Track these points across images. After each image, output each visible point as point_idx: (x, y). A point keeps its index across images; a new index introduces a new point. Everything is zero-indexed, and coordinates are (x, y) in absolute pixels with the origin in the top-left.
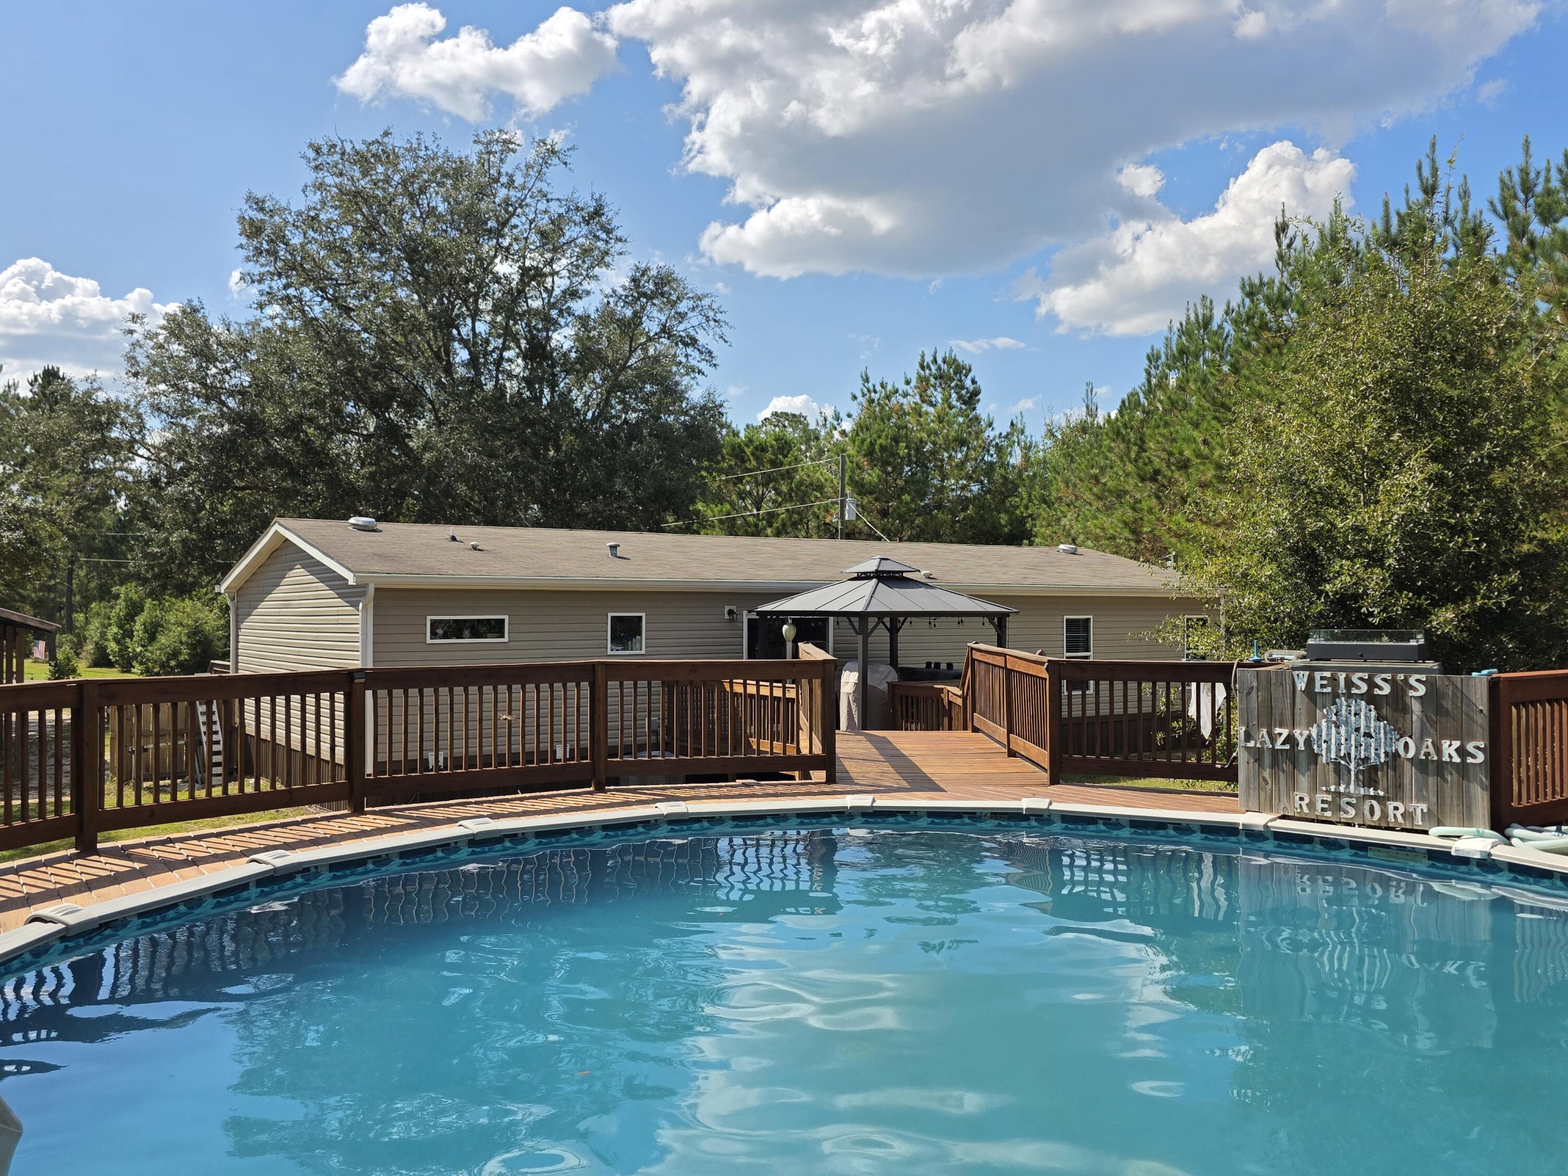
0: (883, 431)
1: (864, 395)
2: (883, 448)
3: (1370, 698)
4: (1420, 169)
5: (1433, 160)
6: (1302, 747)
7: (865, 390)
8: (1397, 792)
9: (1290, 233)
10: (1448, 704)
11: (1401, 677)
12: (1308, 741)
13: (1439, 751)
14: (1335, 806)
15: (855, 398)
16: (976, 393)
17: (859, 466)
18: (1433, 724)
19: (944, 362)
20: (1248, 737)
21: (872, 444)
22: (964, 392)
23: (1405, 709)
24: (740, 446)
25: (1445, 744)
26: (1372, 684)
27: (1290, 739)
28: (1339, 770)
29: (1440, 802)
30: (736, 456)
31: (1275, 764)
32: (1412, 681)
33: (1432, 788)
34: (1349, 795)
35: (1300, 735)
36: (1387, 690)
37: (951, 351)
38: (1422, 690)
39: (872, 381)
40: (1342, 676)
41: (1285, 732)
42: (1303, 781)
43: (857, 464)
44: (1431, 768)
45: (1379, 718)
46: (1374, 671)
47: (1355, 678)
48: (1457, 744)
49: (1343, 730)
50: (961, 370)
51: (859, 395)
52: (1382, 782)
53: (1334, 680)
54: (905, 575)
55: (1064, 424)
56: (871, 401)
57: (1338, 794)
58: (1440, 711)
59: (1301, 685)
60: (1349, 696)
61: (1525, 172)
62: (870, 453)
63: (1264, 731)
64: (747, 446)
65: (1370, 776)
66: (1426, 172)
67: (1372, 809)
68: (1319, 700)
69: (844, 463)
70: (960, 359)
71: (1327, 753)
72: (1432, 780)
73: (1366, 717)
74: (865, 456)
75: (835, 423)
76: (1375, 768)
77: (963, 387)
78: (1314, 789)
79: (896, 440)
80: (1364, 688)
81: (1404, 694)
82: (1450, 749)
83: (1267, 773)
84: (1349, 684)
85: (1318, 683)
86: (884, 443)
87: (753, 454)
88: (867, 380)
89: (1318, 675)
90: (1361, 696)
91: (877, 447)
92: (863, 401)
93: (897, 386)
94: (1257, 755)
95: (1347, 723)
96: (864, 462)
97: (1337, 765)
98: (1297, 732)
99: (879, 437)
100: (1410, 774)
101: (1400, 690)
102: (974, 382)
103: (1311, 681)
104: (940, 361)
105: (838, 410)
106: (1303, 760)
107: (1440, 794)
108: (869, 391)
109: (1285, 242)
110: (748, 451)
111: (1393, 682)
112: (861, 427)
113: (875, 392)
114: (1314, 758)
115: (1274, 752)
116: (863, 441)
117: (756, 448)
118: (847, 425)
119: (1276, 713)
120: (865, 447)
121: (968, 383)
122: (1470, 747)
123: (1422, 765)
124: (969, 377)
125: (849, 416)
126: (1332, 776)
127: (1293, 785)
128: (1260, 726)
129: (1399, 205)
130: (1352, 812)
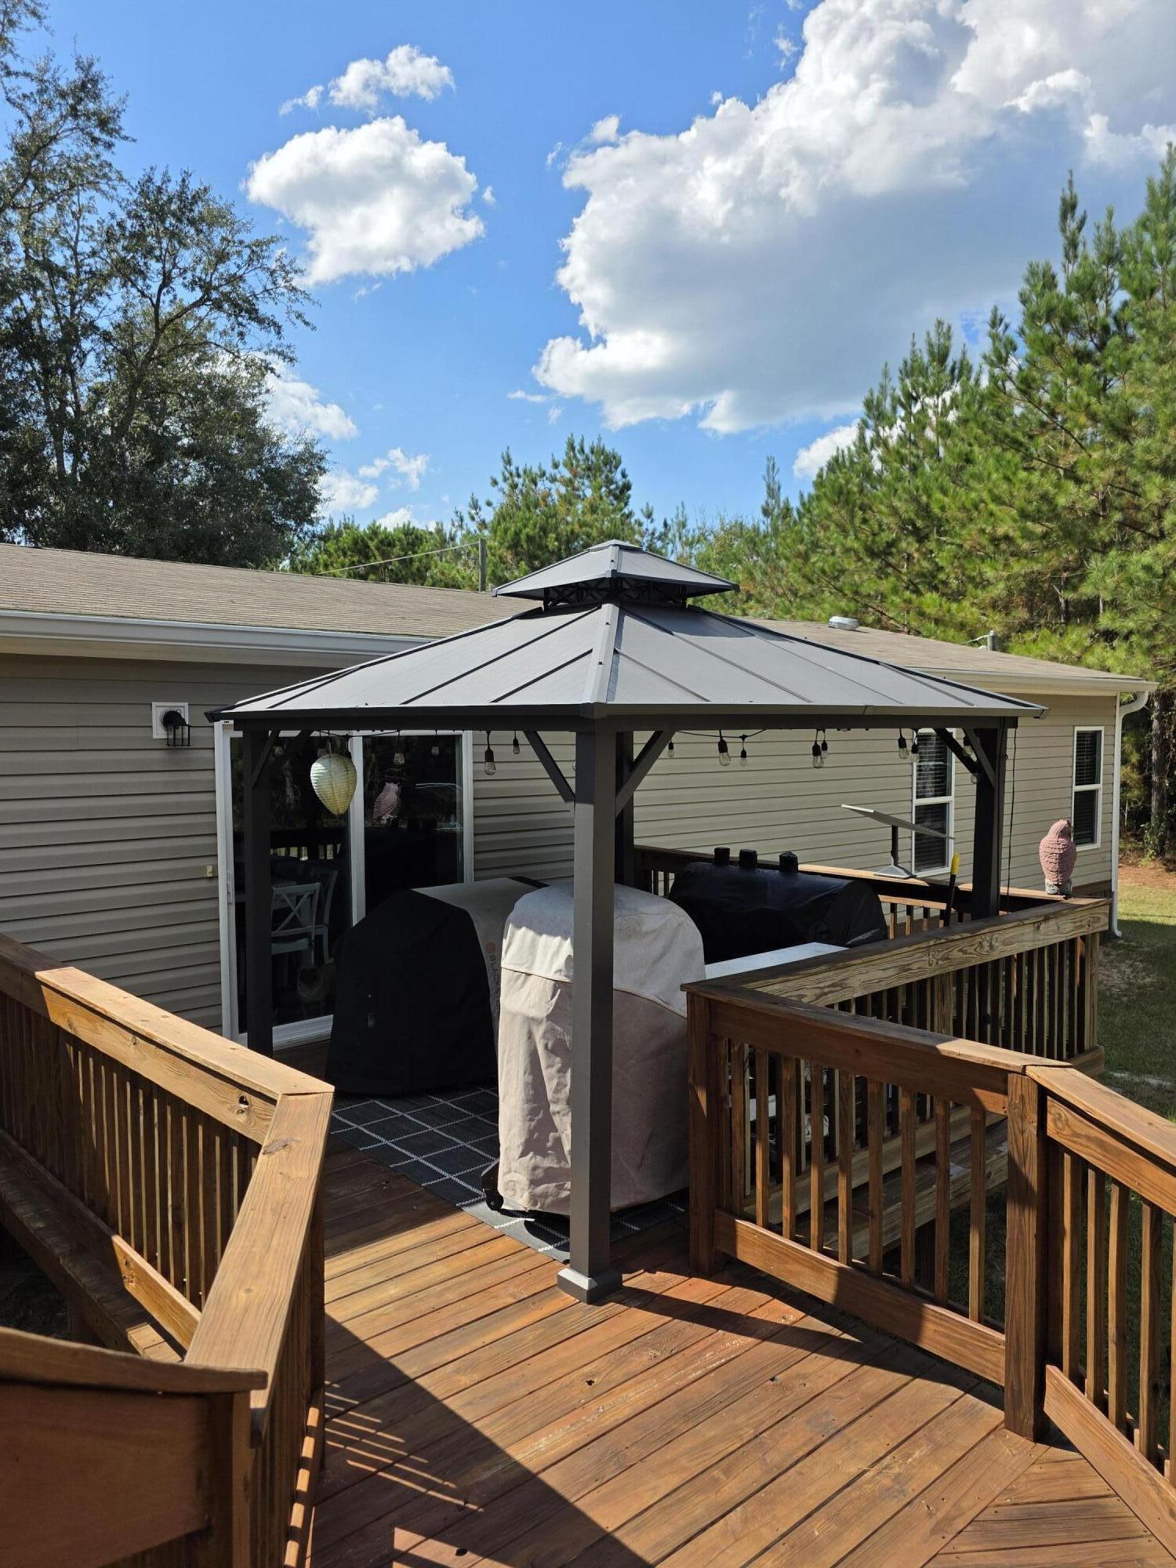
0: (528, 520)
1: (505, 480)
2: (530, 539)
7: (508, 475)
9: (1079, 213)
15: (495, 483)
16: (627, 487)
17: (502, 560)
19: (592, 452)
21: (517, 534)
22: (613, 487)
24: (363, 540)
30: (359, 552)
37: (600, 439)
39: (515, 464)
43: (500, 558)
50: (611, 461)
51: (500, 479)
55: (717, 527)
56: (514, 486)
62: (515, 546)
64: (371, 539)
69: (484, 556)
70: (608, 449)
74: (509, 548)
75: (473, 512)
77: (612, 482)
79: (544, 530)
86: (531, 533)
87: (378, 549)
88: (509, 462)
91: (523, 537)
92: (506, 487)
93: (544, 468)
96: (509, 556)
99: (525, 526)
102: (624, 475)
104: (587, 450)
105: (476, 496)
108: (511, 474)
109: (1072, 225)
110: (372, 545)
112: (502, 517)
113: (519, 476)
116: (506, 531)
117: (382, 542)
118: (488, 515)
120: (509, 537)
121: (618, 476)
124: (619, 470)
125: (489, 504)
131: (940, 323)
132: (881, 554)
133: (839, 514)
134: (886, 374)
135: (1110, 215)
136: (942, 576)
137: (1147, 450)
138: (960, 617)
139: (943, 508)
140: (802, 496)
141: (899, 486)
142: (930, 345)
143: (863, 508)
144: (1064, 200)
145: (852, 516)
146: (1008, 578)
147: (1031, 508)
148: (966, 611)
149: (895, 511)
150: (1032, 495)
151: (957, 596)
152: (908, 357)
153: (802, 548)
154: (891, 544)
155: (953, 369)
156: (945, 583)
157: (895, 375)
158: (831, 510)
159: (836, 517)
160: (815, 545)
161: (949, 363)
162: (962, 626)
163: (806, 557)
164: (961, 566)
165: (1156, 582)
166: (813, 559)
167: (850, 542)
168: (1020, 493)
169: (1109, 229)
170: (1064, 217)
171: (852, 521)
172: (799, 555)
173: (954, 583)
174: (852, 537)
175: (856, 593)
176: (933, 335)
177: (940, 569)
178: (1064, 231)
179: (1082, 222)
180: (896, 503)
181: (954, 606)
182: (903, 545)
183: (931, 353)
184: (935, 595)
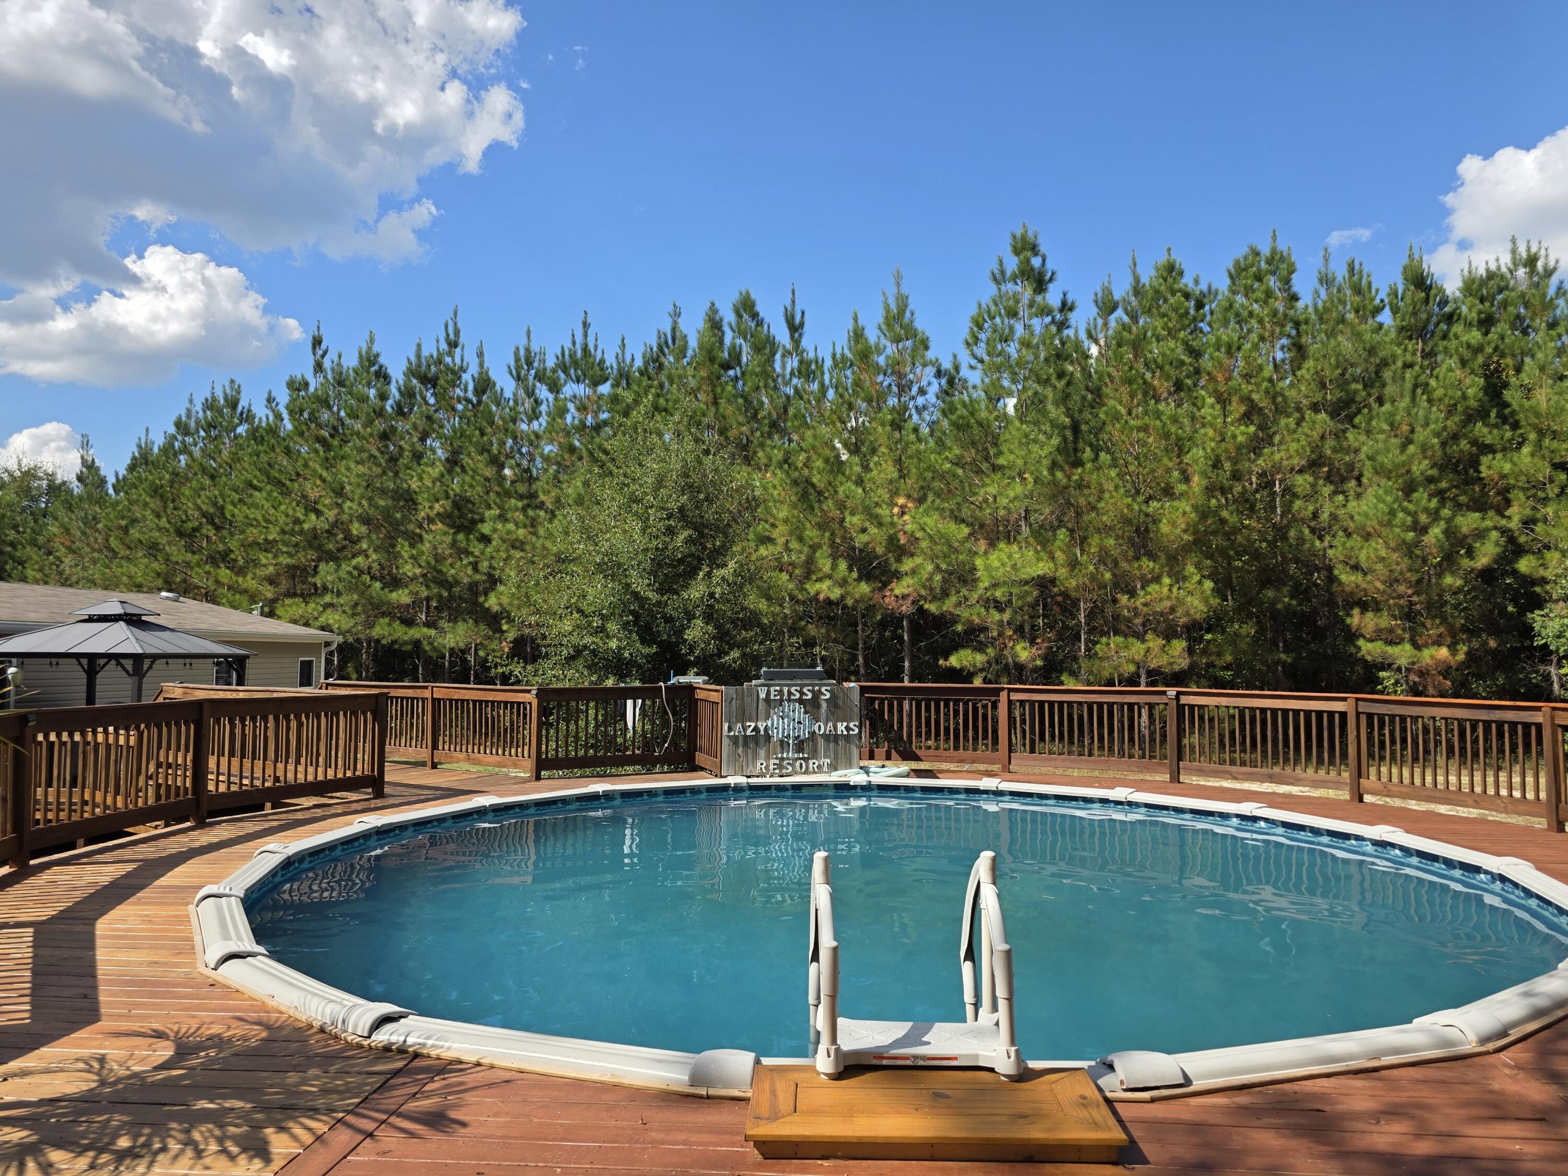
3: (801, 701)
4: (446, 326)
5: (455, 323)
6: (762, 733)
8: (814, 754)
9: (323, 346)
10: (840, 702)
11: (817, 688)
12: (766, 729)
13: (835, 728)
14: (780, 766)
18: (833, 714)
20: (730, 729)
23: (818, 707)
25: (839, 724)
26: (802, 693)
27: (756, 729)
28: (783, 744)
29: (836, 758)
31: (746, 744)
32: (823, 690)
33: (832, 750)
34: (788, 759)
35: (761, 726)
36: (810, 696)
38: (828, 696)
40: (786, 690)
41: (753, 725)
42: (762, 753)
44: (832, 738)
45: (805, 713)
46: (802, 686)
47: (793, 690)
48: (845, 724)
49: (786, 721)
52: (806, 750)
53: (781, 692)
54: (143, 618)
57: (782, 759)
58: (836, 706)
59: (763, 695)
60: (789, 700)
61: (527, 350)
63: (739, 725)
65: (800, 747)
66: (451, 331)
67: (801, 765)
68: (772, 704)
71: (776, 735)
72: (832, 745)
73: (798, 712)
76: (802, 742)
78: (768, 758)
80: (798, 695)
81: (818, 697)
82: (841, 727)
83: (740, 751)
84: (790, 693)
85: (773, 694)
89: (772, 689)
90: (796, 700)
94: (734, 740)
95: (788, 717)
97: (782, 742)
98: (759, 724)
100: (821, 743)
101: (817, 695)
103: (768, 693)
106: (762, 740)
107: (836, 753)
109: (320, 352)
111: (813, 691)
114: (768, 737)
115: (745, 737)
119: (747, 713)
122: (851, 725)
123: (826, 737)
126: (779, 748)
127: (755, 757)
128: (737, 722)
129: (429, 350)
130: (790, 768)
131: (232, 382)
132: (187, 535)
133: (155, 503)
134: (191, 401)
135: (340, 356)
136: (232, 556)
137: (351, 508)
138: (244, 586)
139: (233, 516)
140: (117, 474)
141: (202, 493)
142: (225, 393)
143: (173, 501)
144: (314, 338)
145: (165, 507)
146: (276, 565)
147: (287, 529)
148: (249, 582)
149: (199, 508)
150: (289, 520)
151: (241, 572)
152: (209, 396)
153: (123, 523)
154: (195, 530)
155: (242, 413)
156: (235, 561)
157: (199, 407)
158: (148, 500)
159: (152, 505)
160: (134, 521)
161: (239, 409)
162: (245, 591)
163: (126, 530)
164: (246, 551)
165: (353, 581)
166: (132, 531)
167: (163, 523)
168: (282, 519)
169: (339, 365)
170: (314, 348)
171: (165, 511)
172: (120, 527)
173: (241, 562)
174: (164, 519)
175: (168, 560)
176: (227, 388)
177: (232, 551)
178: (314, 354)
179: (325, 353)
180: (199, 501)
181: (240, 579)
182: (204, 531)
183: (226, 399)
184: (228, 571)
